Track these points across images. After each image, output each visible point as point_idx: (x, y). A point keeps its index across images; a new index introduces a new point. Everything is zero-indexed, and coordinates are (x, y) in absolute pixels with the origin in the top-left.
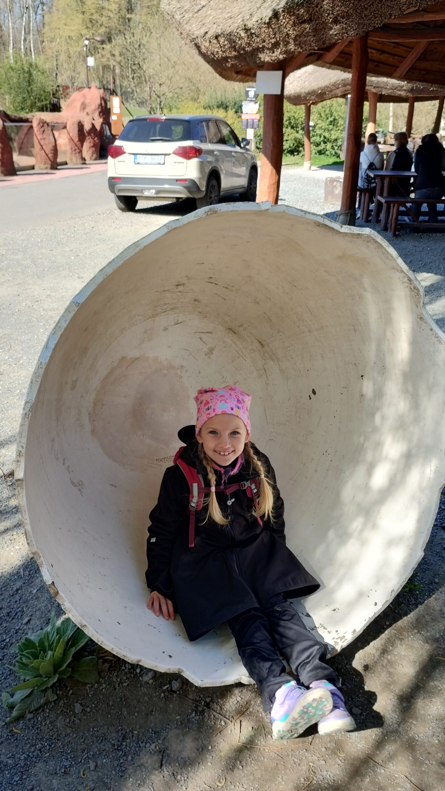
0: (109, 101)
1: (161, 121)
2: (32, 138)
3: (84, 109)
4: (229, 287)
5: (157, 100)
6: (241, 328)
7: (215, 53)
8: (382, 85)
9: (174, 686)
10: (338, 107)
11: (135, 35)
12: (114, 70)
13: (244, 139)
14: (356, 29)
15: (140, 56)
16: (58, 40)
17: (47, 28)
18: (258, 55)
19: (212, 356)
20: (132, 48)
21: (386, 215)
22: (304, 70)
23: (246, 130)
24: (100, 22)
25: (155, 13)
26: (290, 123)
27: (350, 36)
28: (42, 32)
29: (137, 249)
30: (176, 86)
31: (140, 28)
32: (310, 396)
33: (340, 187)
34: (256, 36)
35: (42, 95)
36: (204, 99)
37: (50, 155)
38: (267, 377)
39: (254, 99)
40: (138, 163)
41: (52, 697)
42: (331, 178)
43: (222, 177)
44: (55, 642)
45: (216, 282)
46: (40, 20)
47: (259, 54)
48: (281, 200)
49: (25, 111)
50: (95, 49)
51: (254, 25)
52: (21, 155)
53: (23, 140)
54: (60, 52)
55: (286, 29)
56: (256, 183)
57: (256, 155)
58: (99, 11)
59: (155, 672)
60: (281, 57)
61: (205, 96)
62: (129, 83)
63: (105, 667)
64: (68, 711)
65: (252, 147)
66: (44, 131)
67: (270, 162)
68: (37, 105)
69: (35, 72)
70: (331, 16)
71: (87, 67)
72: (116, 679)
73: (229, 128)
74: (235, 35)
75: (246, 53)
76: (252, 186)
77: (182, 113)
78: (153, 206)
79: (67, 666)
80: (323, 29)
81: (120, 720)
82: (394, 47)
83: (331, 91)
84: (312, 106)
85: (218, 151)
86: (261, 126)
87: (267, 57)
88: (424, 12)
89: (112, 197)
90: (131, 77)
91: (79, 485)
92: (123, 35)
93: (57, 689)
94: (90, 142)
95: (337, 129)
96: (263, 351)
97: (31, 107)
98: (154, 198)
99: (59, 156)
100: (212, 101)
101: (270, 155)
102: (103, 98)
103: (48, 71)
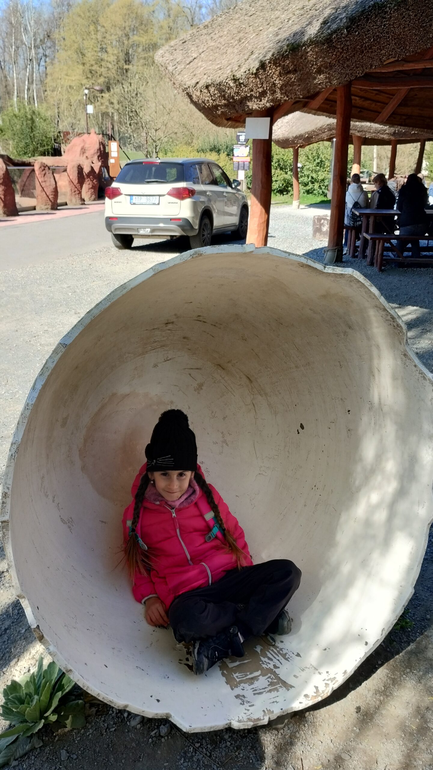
0: (108, 146)
1: (156, 164)
2: (34, 181)
3: (83, 153)
4: (217, 325)
5: (153, 145)
6: (230, 365)
7: (206, 102)
8: (366, 129)
9: (162, 731)
10: (324, 150)
11: (132, 84)
12: (112, 117)
13: (235, 181)
14: (339, 78)
15: (137, 104)
16: (60, 89)
17: (49, 78)
18: (246, 103)
19: (201, 391)
20: (130, 96)
21: (372, 250)
22: (290, 116)
23: (238, 172)
24: (99, 73)
25: (151, 64)
26: (279, 165)
27: (333, 85)
28: (45, 82)
29: (125, 292)
30: (171, 132)
31: (137, 78)
32: (298, 431)
33: (327, 224)
34: (244, 86)
35: (44, 141)
36: (197, 143)
37: (50, 197)
38: (255, 411)
39: (245, 143)
40: (134, 204)
41: (38, 744)
42: (319, 216)
43: (215, 215)
44: (42, 685)
45: (204, 320)
46: (43, 71)
48: (271, 236)
49: (27, 156)
50: (95, 97)
51: (242, 75)
52: (23, 197)
53: (25, 183)
54: (61, 100)
55: (273, 79)
56: (247, 222)
57: (247, 195)
58: (98, 63)
59: (143, 717)
60: (268, 105)
61: (199, 141)
62: (126, 128)
63: (93, 711)
64: (54, 758)
65: (243, 187)
66: (45, 175)
67: (259, 202)
68: (39, 150)
69: (38, 120)
70: (315, 67)
71: (87, 114)
72: (103, 725)
73: (220, 170)
74: (224, 85)
75: (235, 102)
76: (243, 224)
77: (177, 156)
78: (148, 244)
79: (54, 710)
80: (307, 78)
81: (106, 768)
82: (377, 94)
83: (317, 135)
84: (300, 149)
85: (211, 191)
86: (251, 167)
87: (255, 105)
88: (403, 62)
89: (110, 235)
90: (128, 123)
91: (68, 522)
92: (121, 84)
93: (43, 735)
94: (89, 184)
95: (324, 170)
96: (252, 386)
97: (34, 151)
98: (149, 236)
99: (59, 198)
100: (205, 145)
101: (259, 196)
102: (102, 143)
103: (49, 119)
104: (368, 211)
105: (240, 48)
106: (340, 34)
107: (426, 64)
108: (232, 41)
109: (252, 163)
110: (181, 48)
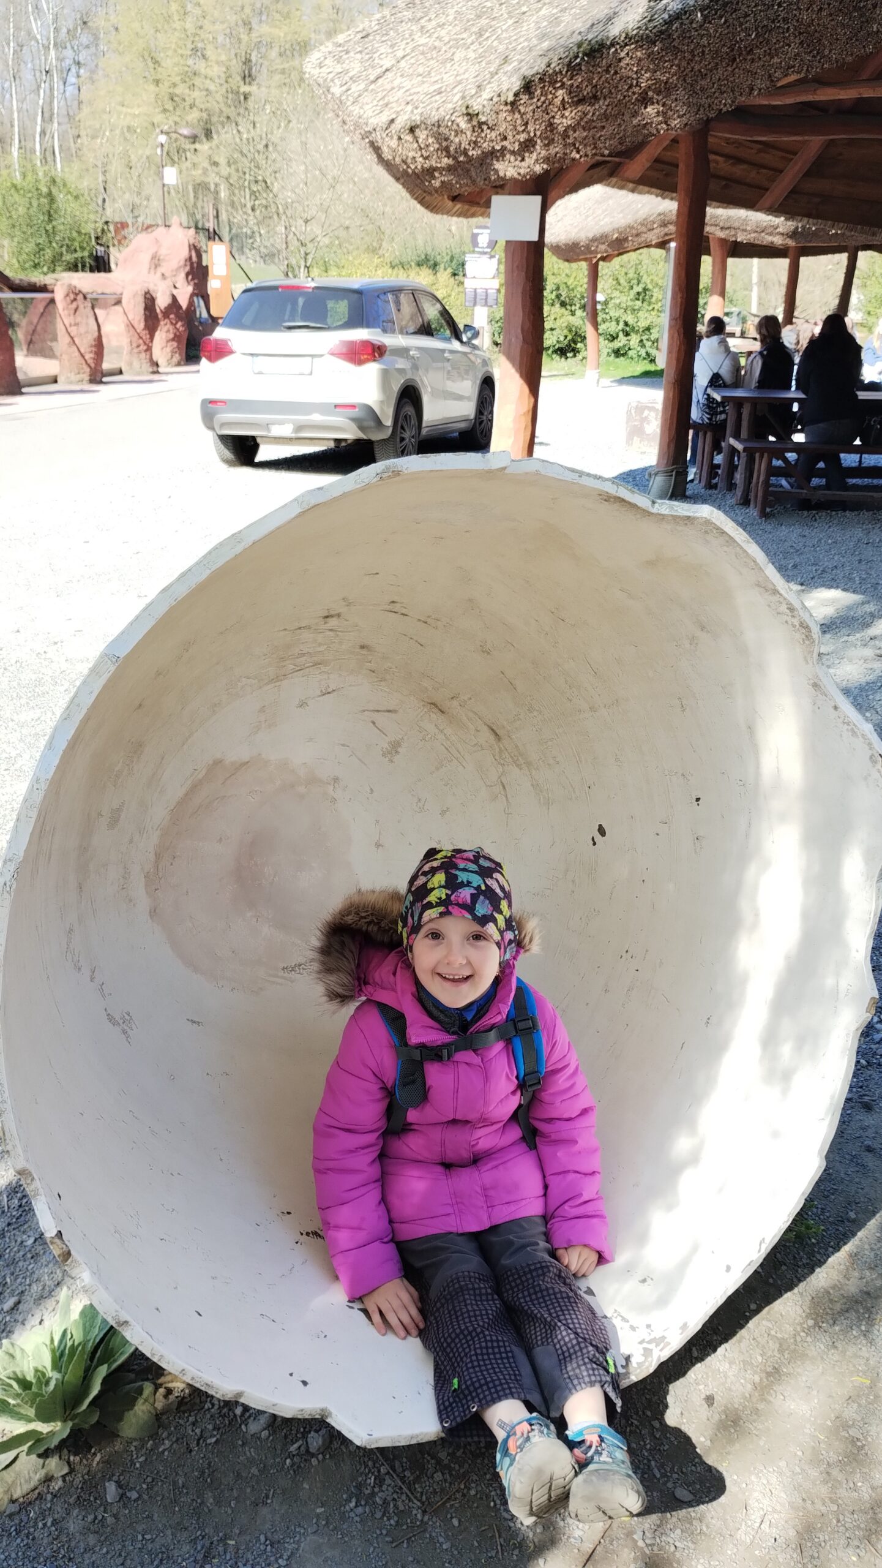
0: (206, 252)
1: (306, 290)
2: (53, 323)
3: (156, 266)
4: (429, 620)
5: (299, 251)
6: (455, 703)
7: (409, 161)
8: (736, 225)
9: (312, 1444)
10: (651, 267)
11: (258, 125)
12: (217, 193)
13: (468, 327)
14: (685, 114)
15: (268, 166)
16: (107, 133)
17: (86, 110)
18: (492, 164)
19: (396, 758)
20: (252, 151)
21: (745, 473)
22: (583, 195)
23: (473, 310)
24: (189, 101)
25: (296, 84)
26: (558, 296)
27: (672, 129)
28: (77, 119)
29: (239, 549)
30: (337, 224)
31: (268, 111)
32: (593, 839)
33: (656, 419)
34: (489, 128)
35: (74, 240)
36: (392, 250)
37: (87, 356)
38: (507, 800)
39: (489, 250)
40: (260, 373)
41: (59, 1469)
42: (639, 402)
43: (425, 399)
44: (67, 1351)
45: (404, 611)
46: (73, 95)
47: (495, 162)
48: (541, 444)
49: (40, 271)
50: (181, 152)
51: (484, 106)
52: (31, 355)
53: (36, 327)
54: (110, 156)
55: (548, 114)
56: (492, 412)
57: (493, 358)
58: (187, 80)
59: (274, 1416)
60: (538, 169)
61: (394, 244)
62: (245, 217)
63: (172, 1403)
64: (92, 1499)
65: (485, 341)
66: (76, 310)
67: (517, 370)
68: (64, 259)
69: (61, 196)
70: (636, 90)
71: (164, 185)
72: (193, 1431)
73: (438, 306)
74: (447, 126)
75: (470, 161)
76: (484, 418)
77: (349, 275)
78: (289, 456)
79: (91, 1403)
80: (618, 114)
81: (199, 1518)
82: (760, 151)
83: (637, 235)
84: (601, 263)
85: (418, 349)
86: (502, 300)
87: (510, 169)
88: (817, 85)
89: (210, 437)
90: (249, 205)
91: (122, 1023)
92: (234, 124)
93: (69, 1453)
94: (168, 331)
95: (651, 308)
96: (500, 749)
97: (53, 262)
98: (291, 439)
99: (105, 358)
100: (407, 254)
101: (518, 359)
102: (195, 247)
103: (86, 194)
104: (739, 393)
105: (482, 50)
106: (687, 22)
107: (861, 90)
108: (465, 35)
109: (503, 291)
110: (359, 49)
